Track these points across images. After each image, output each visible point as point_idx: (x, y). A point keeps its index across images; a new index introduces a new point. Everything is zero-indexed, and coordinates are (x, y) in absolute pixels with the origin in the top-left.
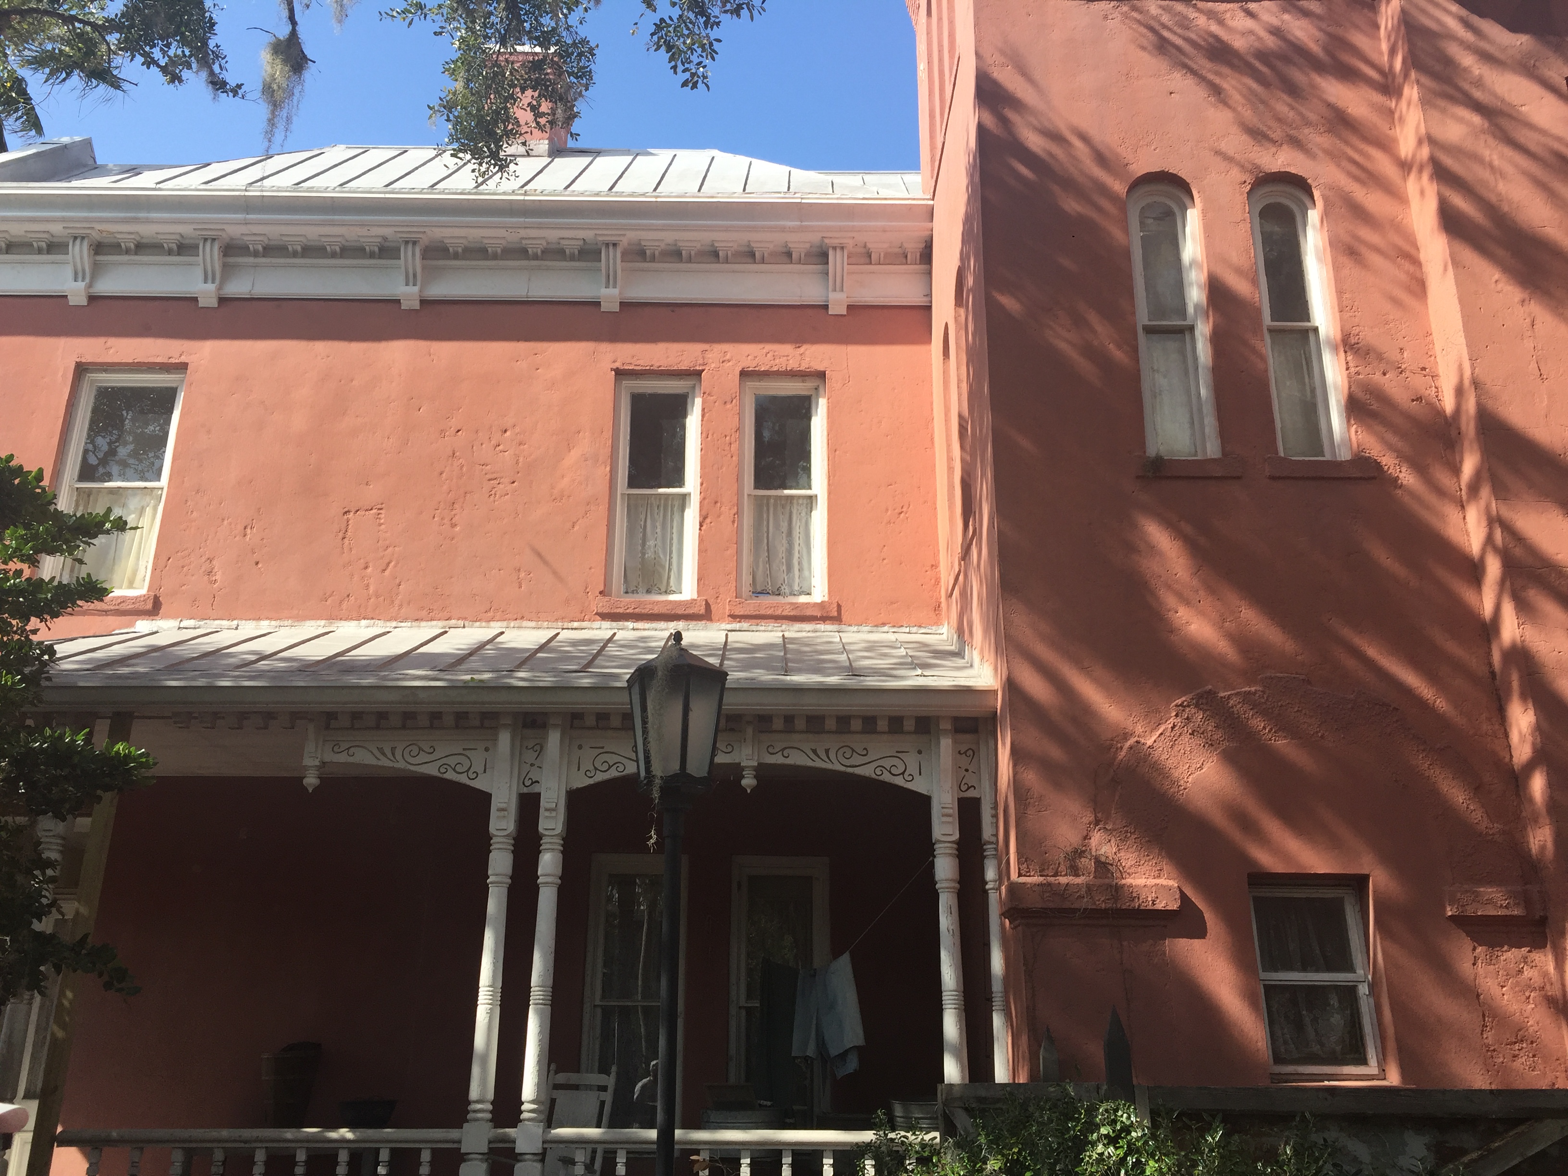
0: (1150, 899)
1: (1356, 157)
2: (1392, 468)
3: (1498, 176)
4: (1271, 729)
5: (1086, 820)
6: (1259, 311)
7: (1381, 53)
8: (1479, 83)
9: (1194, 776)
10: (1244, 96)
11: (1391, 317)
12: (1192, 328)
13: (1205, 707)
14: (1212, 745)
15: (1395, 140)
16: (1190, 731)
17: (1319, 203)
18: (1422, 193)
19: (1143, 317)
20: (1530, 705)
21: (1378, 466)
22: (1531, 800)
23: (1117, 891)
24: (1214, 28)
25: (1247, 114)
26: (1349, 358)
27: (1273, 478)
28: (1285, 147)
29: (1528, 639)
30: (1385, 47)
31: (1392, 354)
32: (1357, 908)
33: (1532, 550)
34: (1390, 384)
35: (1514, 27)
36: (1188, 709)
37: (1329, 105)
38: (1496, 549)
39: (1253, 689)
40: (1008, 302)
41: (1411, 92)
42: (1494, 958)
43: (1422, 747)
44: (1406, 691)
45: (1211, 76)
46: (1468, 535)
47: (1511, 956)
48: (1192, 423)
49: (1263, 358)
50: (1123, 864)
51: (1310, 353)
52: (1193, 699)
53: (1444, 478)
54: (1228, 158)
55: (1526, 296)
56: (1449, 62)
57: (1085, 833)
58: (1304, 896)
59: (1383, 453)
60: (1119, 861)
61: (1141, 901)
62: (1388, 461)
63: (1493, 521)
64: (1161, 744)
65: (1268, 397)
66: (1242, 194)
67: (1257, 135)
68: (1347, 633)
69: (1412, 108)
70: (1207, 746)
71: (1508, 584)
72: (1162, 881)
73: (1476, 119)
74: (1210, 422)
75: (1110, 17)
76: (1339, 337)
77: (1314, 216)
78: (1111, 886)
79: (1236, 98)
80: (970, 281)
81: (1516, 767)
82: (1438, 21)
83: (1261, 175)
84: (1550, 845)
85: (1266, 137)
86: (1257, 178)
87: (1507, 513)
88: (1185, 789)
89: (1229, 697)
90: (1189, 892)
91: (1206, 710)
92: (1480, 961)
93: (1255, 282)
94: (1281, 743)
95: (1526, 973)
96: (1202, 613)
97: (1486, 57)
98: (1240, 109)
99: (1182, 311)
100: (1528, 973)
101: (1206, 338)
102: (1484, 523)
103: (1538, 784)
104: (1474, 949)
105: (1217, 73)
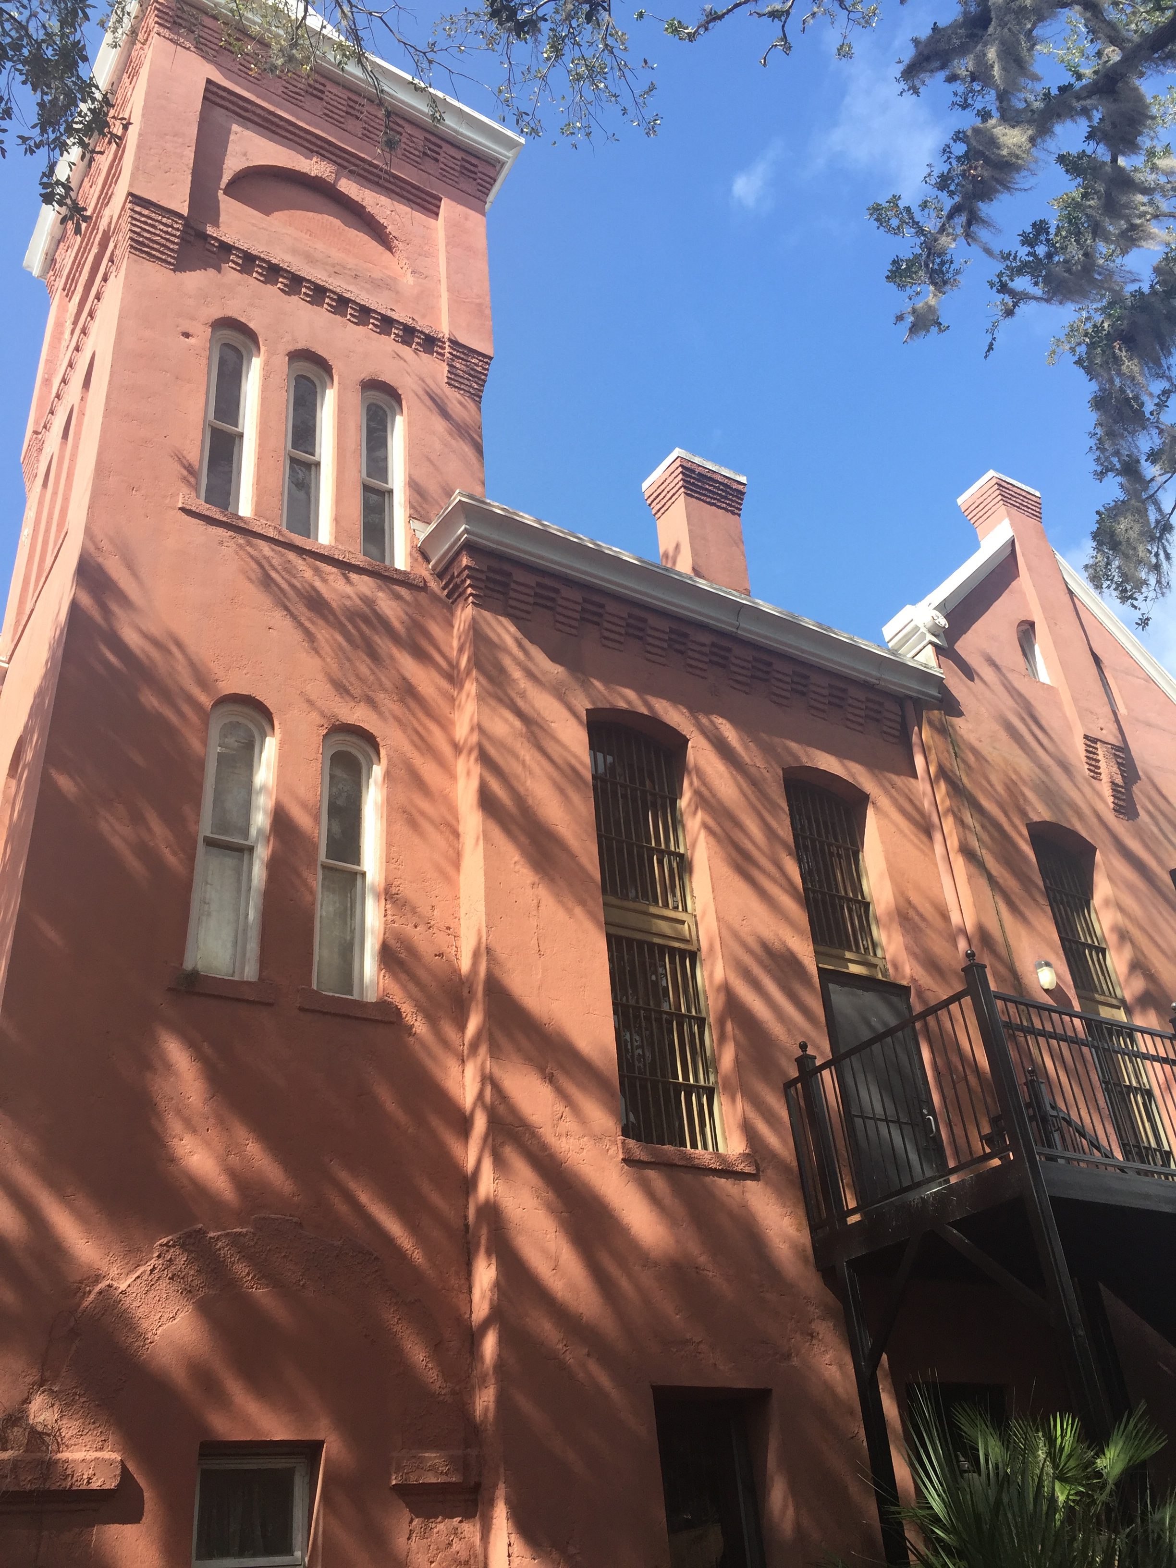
0: (85, 1477)
1: (420, 729)
2: (409, 1015)
3: (528, 773)
4: (255, 1276)
5: (29, 1379)
6: (315, 847)
7: (451, 648)
8: (523, 695)
9: (165, 1327)
10: (333, 650)
11: (429, 876)
12: (251, 849)
13: (192, 1248)
14: (190, 1291)
15: (453, 723)
16: (170, 1275)
17: (384, 760)
18: (468, 773)
19: (206, 828)
20: (494, 1261)
21: (398, 1012)
22: (481, 1358)
23: (48, 1468)
24: (318, 584)
25: (335, 666)
26: (388, 906)
27: (301, 1009)
28: (362, 704)
29: (499, 1195)
30: (455, 644)
31: (424, 910)
32: (307, 1479)
33: (513, 1110)
34: (418, 936)
35: (554, 657)
36: (172, 1250)
37: (404, 679)
38: (484, 1106)
39: (244, 1230)
40: (65, 783)
41: (471, 687)
42: (427, 1531)
43: (394, 1300)
44: (388, 1240)
45: (308, 624)
46: (464, 1089)
47: (442, 1527)
48: (235, 943)
49: (312, 892)
50: (63, 1434)
51: (355, 898)
52: (180, 1238)
53: (451, 1033)
54: (310, 702)
55: (536, 879)
56: (502, 670)
57: (25, 1396)
58: (255, 1467)
59: (404, 1000)
60: (59, 1430)
61: (75, 1479)
62: (407, 1009)
63: (488, 1079)
64: (135, 1288)
65: (312, 930)
66: (319, 735)
67: (341, 688)
68: (343, 1176)
69: (469, 699)
70: (184, 1293)
71: (490, 1139)
72: (106, 1455)
73: (518, 723)
74: (253, 947)
75: (225, 544)
76: (382, 885)
77: (378, 771)
78: (43, 1462)
79: (326, 649)
80: (29, 755)
81: (473, 1324)
82: (499, 636)
83: (337, 723)
84: (492, 1406)
85: (347, 692)
86: (334, 725)
87: (498, 1073)
88: (151, 1343)
89: (218, 1238)
90: (131, 1467)
91: (192, 1252)
92: (414, 1535)
93: (317, 818)
94: (260, 1292)
95: (454, 1545)
96: (207, 1143)
97: (530, 675)
98: (329, 660)
99: (245, 831)
100: (456, 1546)
101: (263, 861)
102: (478, 1079)
103: (490, 1344)
104: (411, 1522)
105: (313, 623)
